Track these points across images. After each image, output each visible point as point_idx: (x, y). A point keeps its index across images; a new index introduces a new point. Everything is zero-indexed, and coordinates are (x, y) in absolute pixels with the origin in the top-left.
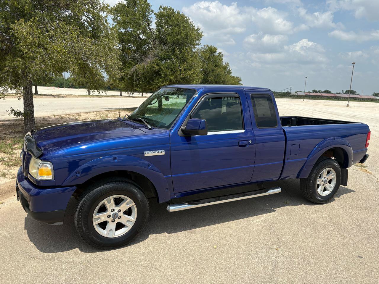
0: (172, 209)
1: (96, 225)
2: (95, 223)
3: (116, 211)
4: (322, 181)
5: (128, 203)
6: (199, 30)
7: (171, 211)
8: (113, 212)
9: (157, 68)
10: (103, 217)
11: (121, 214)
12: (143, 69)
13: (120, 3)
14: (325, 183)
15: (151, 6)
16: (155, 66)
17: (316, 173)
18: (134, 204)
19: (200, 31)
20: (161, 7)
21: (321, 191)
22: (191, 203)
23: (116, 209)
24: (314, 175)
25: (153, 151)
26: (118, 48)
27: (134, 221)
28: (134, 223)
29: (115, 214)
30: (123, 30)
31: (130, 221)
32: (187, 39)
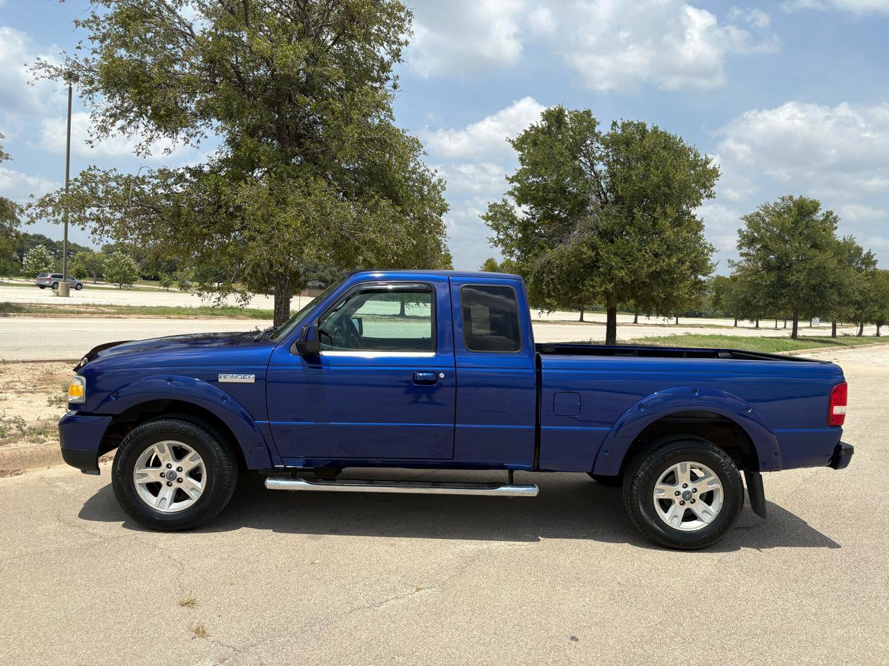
0: (271, 484)
1: (139, 484)
2: (138, 482)
3: (174, 469)
4: (678, 493)
5: (193, 460)
6: (708, 163)
7: (268, 487)
8: (169, 470)
9: (591, 253)
10: (153, 475)
11: (182, 475)
12: (562, 257)
13: (533, 127)
14: (684, 496)
15: (598, 123)
16: (585, 249)
17: (647, 468)
18: (201, 460)
19: (710, 166)
20: (615, 124)
21: (676, 516)
22: (309, 480)
23: (175, 466)
24: (642, 473)
25: (235, 375)
26: (531, 216)
27: (202, 491)
28: (200, 495)
29: (172, 473)
30: (533, 179)
31: (196, 489)
32: (669, 186)
